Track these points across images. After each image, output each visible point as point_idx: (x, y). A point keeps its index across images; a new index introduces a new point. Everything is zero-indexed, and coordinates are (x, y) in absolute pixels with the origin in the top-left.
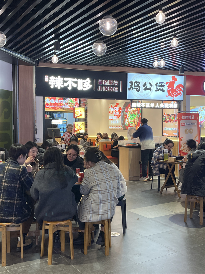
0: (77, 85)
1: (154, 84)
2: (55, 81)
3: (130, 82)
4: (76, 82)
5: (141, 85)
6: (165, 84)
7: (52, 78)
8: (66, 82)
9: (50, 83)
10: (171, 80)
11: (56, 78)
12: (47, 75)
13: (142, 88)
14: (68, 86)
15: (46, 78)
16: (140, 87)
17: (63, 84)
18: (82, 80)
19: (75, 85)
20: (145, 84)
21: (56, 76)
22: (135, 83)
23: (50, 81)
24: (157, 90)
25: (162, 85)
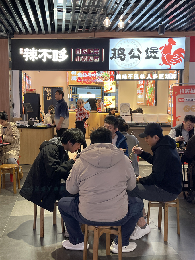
0: (52, 56)
1: (143, 50)
2: (29, 53)
3: (113, 50)
4: (51, 54)
5: (126, 53)
6: (159, 50)
7: (27, 50)
8: (41, 53)
9: (24, 56)
10: (167, 43)
11: (31, 50)
12: (21, 47)
13: (128, 56)
14: (43, 58)
15: (21, 51)
16: (125, 55)
17: (37, 56)
18: (57, 50)
19: (50, 57)
20: (132, 50)
21: (30, 48)
22: (118, 50)
23: (24, 53)
24: (148, 58)
25: (154, 51)
